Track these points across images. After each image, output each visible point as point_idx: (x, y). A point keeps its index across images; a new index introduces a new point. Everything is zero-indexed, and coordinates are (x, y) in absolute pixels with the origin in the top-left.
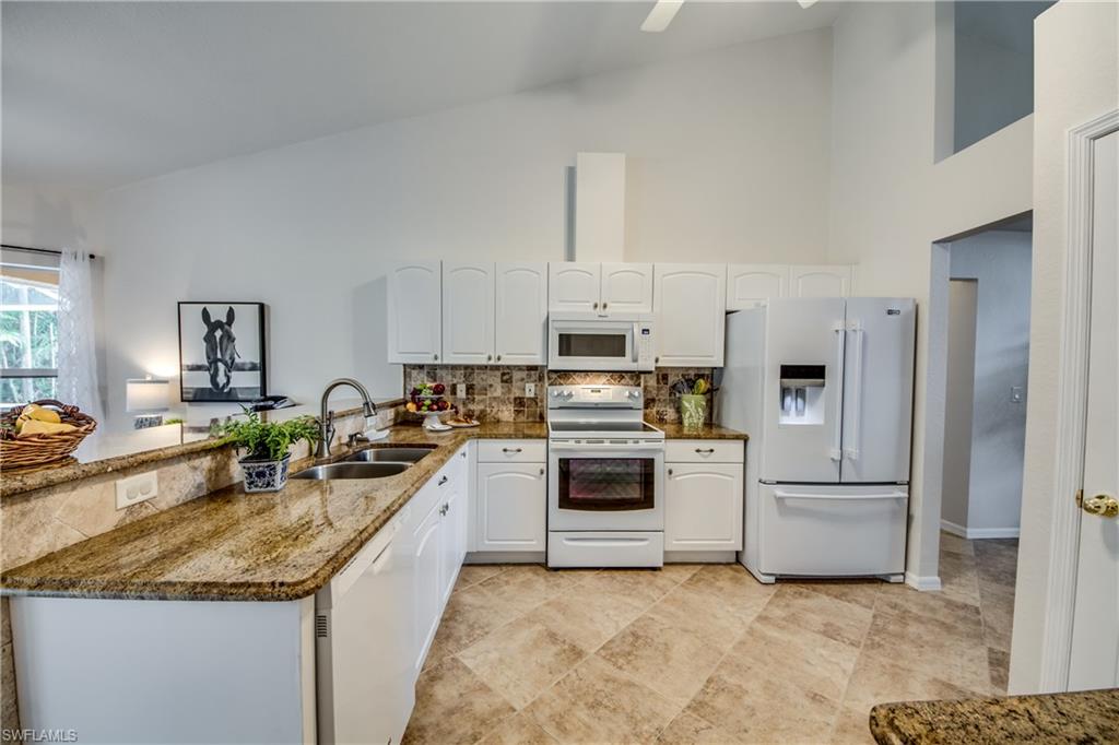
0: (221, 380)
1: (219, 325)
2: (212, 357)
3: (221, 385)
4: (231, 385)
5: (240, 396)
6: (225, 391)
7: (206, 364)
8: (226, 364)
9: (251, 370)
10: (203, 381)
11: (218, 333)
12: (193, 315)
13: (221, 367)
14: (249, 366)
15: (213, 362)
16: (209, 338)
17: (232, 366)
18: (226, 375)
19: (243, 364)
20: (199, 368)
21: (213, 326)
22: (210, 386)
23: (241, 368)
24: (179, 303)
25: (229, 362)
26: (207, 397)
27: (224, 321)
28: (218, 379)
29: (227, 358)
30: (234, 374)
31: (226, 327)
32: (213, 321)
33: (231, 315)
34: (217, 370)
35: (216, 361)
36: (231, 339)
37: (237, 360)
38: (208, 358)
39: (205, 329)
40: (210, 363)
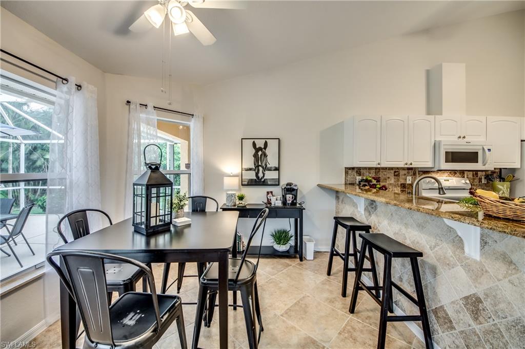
0: (261, 175)
1: (260, 149)
2: (256, 164)
3: (260, 178)
4: (265, 178)
5: (269, 183)
6: (262, 180)
7: (254, 168)
8: (263, 168)
9: (274, 170)
10: (252, 175)
11: (260, 153)
12: (248, 145)
13: (261, 169)
14: (274, 168)
15: (257, 166)
16: (255, 156)
17: (266, 169)
18: (263, 173)
19: (271, 167)
20: (250, 169)
21: (257, 150)
22: (255, 178)
23: (270, 170)
24: (242, 139)
25: (265, 166)
26: (254, 183)
27: (263, 147)
28: (259, 175)
29: (264, 165)
30: (266, 172)
31: (264, 150)
32: (257, 147)
33: (266, 144)
34: (258, 170)
35: (258, 166)
36: (265, 155)
37: (268, 166)
38: (255, 165)
39: (254, 151)
40: (256, 167)
